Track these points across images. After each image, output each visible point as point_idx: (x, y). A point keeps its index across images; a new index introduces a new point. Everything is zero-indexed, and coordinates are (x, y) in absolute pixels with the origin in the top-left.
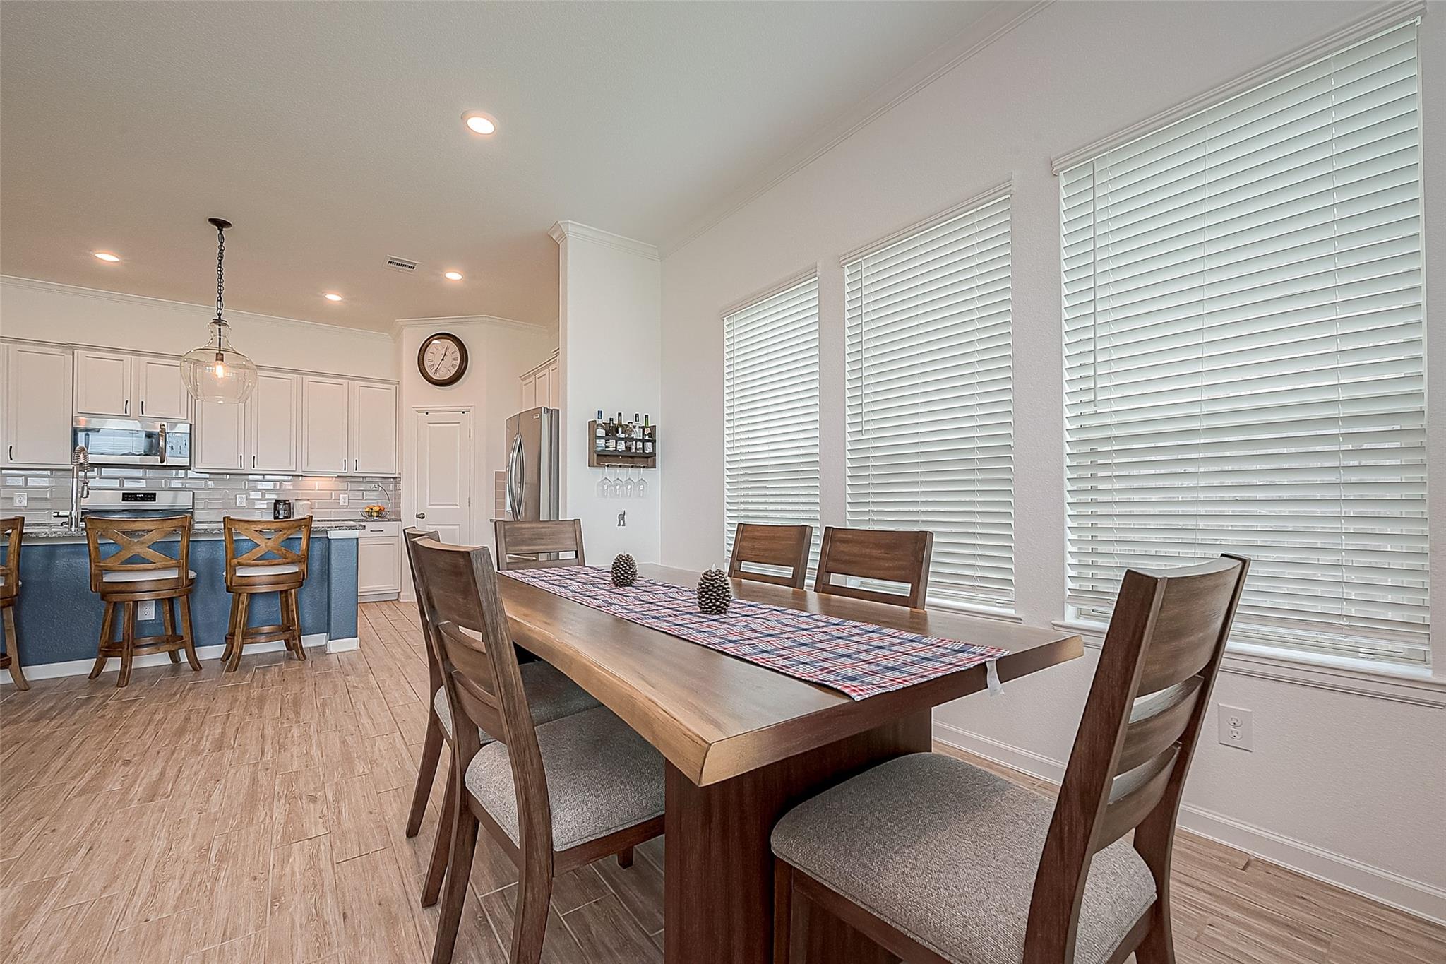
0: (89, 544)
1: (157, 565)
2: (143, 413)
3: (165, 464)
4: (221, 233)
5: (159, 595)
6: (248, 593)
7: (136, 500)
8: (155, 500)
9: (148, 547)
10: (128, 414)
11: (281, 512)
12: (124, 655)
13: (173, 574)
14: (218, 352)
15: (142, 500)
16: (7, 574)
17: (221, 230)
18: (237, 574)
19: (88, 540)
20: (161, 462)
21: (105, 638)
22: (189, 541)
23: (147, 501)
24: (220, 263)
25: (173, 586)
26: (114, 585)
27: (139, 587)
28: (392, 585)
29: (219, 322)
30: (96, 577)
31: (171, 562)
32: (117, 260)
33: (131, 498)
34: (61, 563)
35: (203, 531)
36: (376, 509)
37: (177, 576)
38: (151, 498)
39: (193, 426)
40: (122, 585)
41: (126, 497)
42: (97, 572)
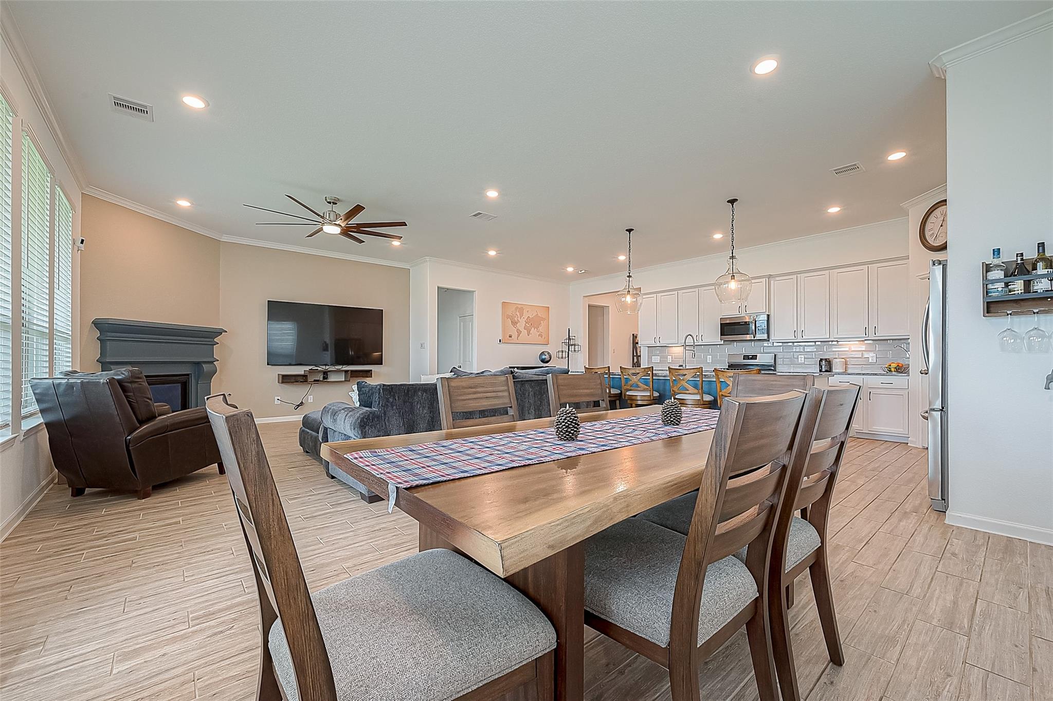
2: (746, 312)
3: (755, 339)
7: (749, 359)
10: (740, 313)
11: (823, 367)
14: (731, 275)
15: (751, 359)
17: (733, 205)
24: (732, 224)
28: (902, 430)
29: (732, 257)
33: (747, 358)
36: (894, 365)
38: (755, 358)
39: (770, 316)
41: (745, 358)
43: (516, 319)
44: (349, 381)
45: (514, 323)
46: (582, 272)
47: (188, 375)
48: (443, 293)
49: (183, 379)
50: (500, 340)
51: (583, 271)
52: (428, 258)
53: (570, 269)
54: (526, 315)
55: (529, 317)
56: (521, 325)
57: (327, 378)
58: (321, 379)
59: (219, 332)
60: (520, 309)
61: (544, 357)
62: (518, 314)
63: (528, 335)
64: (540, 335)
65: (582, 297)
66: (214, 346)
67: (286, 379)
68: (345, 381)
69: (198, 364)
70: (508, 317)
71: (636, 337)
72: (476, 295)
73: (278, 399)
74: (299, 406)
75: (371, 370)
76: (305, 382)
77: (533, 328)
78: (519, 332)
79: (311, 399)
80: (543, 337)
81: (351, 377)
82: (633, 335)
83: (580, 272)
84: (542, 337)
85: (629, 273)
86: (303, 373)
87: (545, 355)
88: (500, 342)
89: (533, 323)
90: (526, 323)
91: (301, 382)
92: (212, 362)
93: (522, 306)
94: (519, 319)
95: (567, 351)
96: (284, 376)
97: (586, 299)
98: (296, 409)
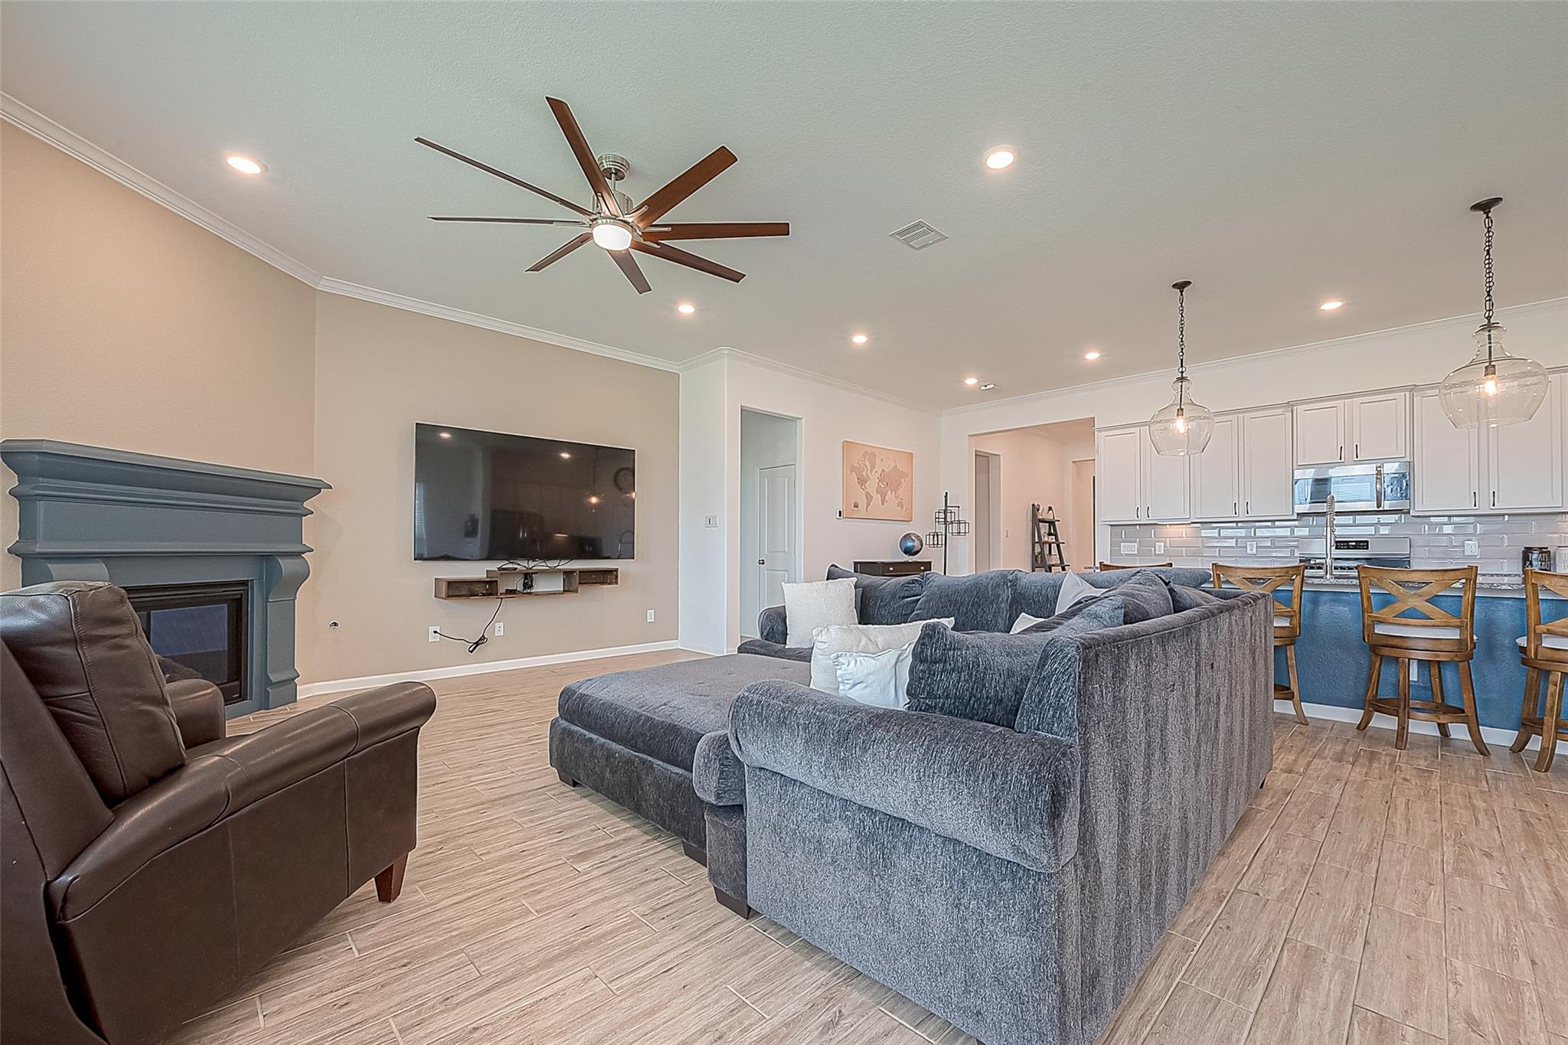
0: (1361, 593)
1: (1437, 622)
2: (1357, 457)
3: (1381, 509)
4: (1488, 217)
5: (1438, 656)
6: (1562, 673)
7: (1348, 548)
8: (1367, 548)
9: (1426, 601)
10: (1342, 460)
11: (1534, 563)
12: (1401, 714)
13: (1454, 635)
14: (1488, 364)
15: (1355, 547)
16: (1292, 616)
17: (1487, 213)
18: (1543, 645)
19: (1361, 590)
20: (1378, 507)
21: (1372, 692)
22: (1474, 597)
23: (1360, 549)
24: (1488, 254)
25: (1455, 649)
26: (1389, 638)
27: (1410, 644)
29: (1489, 326)
30: (1367, 628)
31: (1452, 620)
32: (1340, 304)
33: (1344, 546)
34: (1324, 609)
35: (1488, 586)
37: (1458, 638)
38: (1363, 546)
39: (1412, 464)
40: (1398, 640)
41: (1339, 545)
42: (1370, 622)
43: (864, 473)
44: (577, 591)
45: (862, 481)
46: (988, 387)
47: (244, 583)
48: (749, 417)
49: (234, 592)
50: (840, 512)
51: (992, 386)
52: (725, 350)
53: (971, 381)
54: (879, 468)
55: (883, 470)
56: (872, 485)
57: (531, 587)
58: (520, 588)
59: (314, 489)
60: (871, 455)
61: (910, 544)
62: (867, 463)
63: (883, 504)
64: (900, 504)
65: (967, 436)
66: (303, 518)
67: (457, 590)
68: (564, 591)
69: (268, 558)
70: (853, 469)
71: (1038, 510)
72: (803, 427)
73: (435, 632)
74: (477, 644)
75: (616, 570)
76: (491, 594)
77: (890, 492)
78: (869, 497)
79: (499, 629)
80: (904, 509)
81: (580, 584)
82: (1033, 505)
83: (983, 388)
84: (902, 507)
85: (1182, 372)
86: (483, 576)
87: (914, 541)
88: (840, 515)
89: (892, 481)
90: (880, 481)
91: (484, 595)
92: (298, 555)
93: (874, 450)
94: (869, 473)
95: (944, 533)
96: (451, 584)
97: (972, 439)
98: (471, 652)
